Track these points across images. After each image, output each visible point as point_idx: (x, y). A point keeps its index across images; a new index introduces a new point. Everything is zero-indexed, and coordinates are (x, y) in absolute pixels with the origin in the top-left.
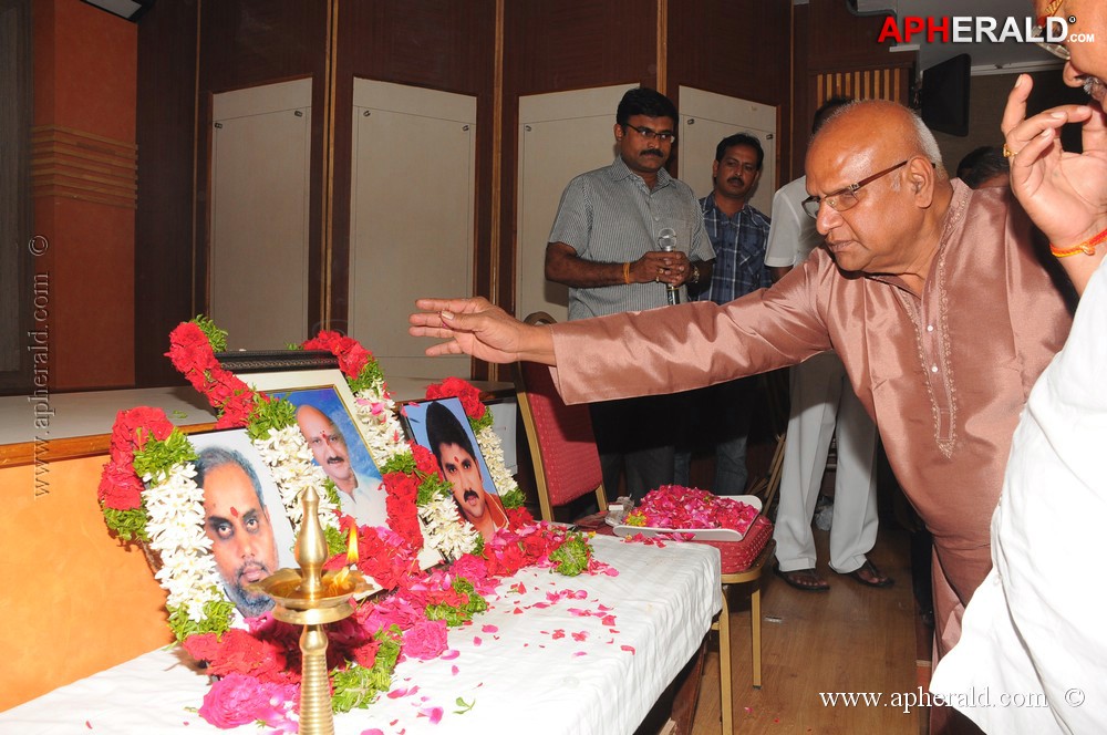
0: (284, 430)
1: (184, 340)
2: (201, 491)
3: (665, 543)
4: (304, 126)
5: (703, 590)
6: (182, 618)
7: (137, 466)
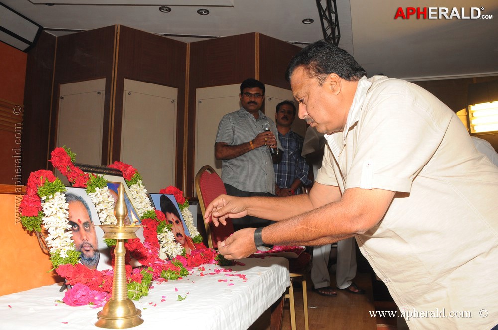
0: (102, 190)
1: (58, 154)
4: (102, 98)
5: (282, 273)
6: (57, 257)
7: (40, 193)
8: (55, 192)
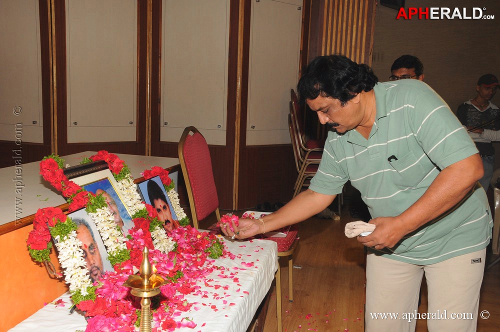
0: (103, 208)
1: (50, 167)
2: (81, 242)
3: (253, 240)
5: (271, 263)
6: (78, 294)
7: (52, 234)
8: (68, 232)
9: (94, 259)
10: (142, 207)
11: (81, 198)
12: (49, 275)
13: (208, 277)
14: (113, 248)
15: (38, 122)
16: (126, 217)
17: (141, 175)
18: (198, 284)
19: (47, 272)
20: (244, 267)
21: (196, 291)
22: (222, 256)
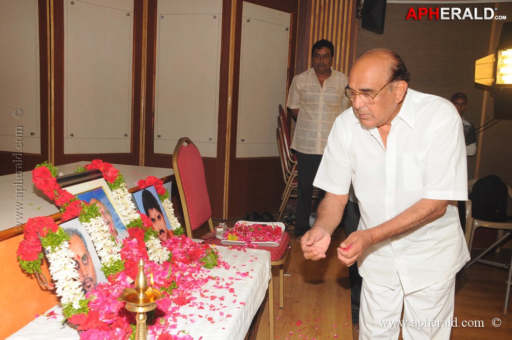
0: (97, 218)
1: (42, 175)
3: (246, 249)
6: (70, 308)
7: (43, 244)
8: (60, 242)
9: (87, 270)
10: (137, 216)
11: (74, 207)
12: (41, 287)
13: (204, 287)
14: (107, 259)
15: (36, 134)
16: (121, 226)
17: (136, 185)
18: (194, 295)
19: (39, 283)
20: (239, 277)
21: (192, 302)
22: (217, 266)
